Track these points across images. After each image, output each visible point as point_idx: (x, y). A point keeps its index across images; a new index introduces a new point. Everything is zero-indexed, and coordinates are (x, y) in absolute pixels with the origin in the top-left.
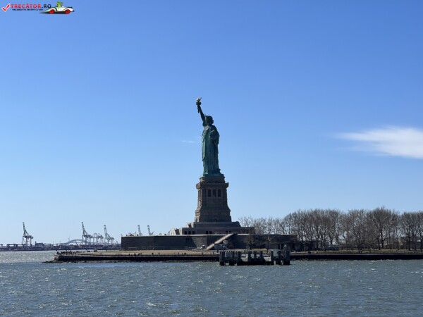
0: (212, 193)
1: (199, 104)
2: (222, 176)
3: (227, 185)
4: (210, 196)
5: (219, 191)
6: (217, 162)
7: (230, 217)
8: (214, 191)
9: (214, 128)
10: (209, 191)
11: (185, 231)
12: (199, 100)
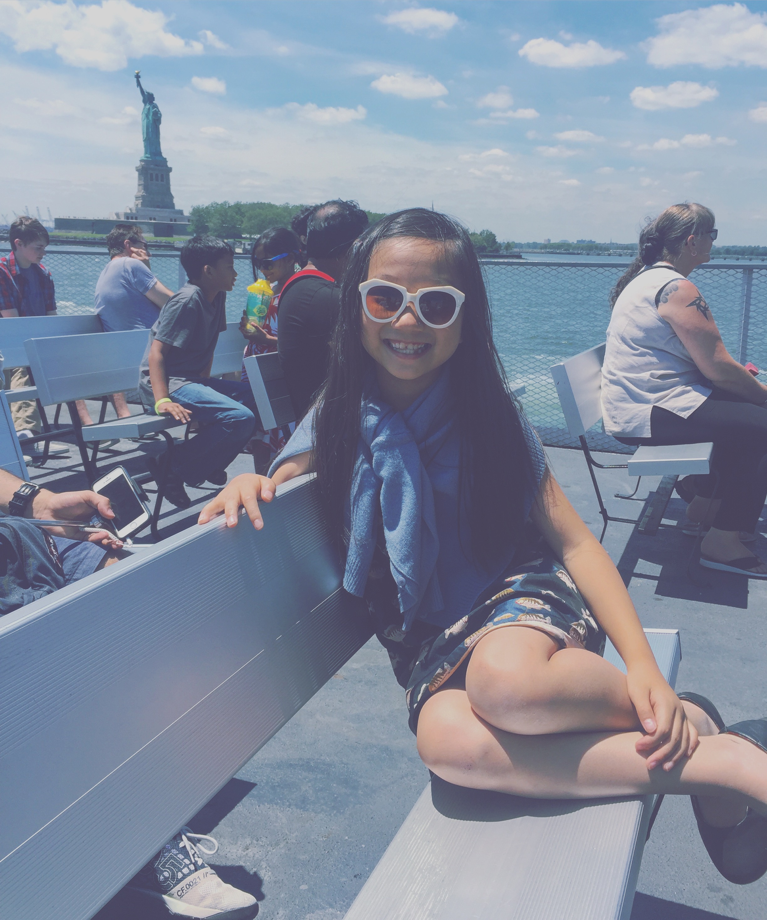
0: (154, 177)
1: (138, 77)
2: (165, 160)
3: (170, 170)
4: (152, 180)
5: (162, 176)
6: (159, 143)
7: (174, 204)
8: (157, 175)
9: (155, 106)
10: (151, 175)
11: (127, 216)
12: (138, 74)
